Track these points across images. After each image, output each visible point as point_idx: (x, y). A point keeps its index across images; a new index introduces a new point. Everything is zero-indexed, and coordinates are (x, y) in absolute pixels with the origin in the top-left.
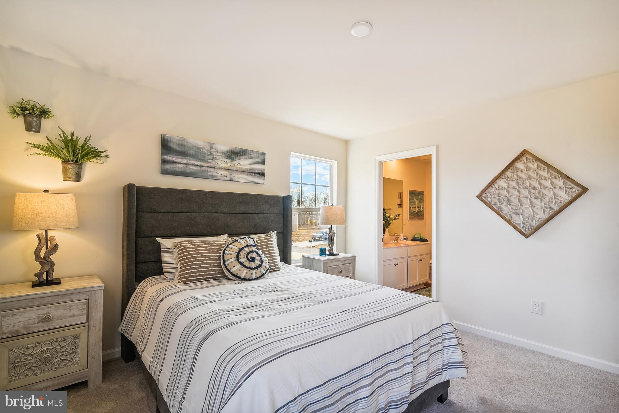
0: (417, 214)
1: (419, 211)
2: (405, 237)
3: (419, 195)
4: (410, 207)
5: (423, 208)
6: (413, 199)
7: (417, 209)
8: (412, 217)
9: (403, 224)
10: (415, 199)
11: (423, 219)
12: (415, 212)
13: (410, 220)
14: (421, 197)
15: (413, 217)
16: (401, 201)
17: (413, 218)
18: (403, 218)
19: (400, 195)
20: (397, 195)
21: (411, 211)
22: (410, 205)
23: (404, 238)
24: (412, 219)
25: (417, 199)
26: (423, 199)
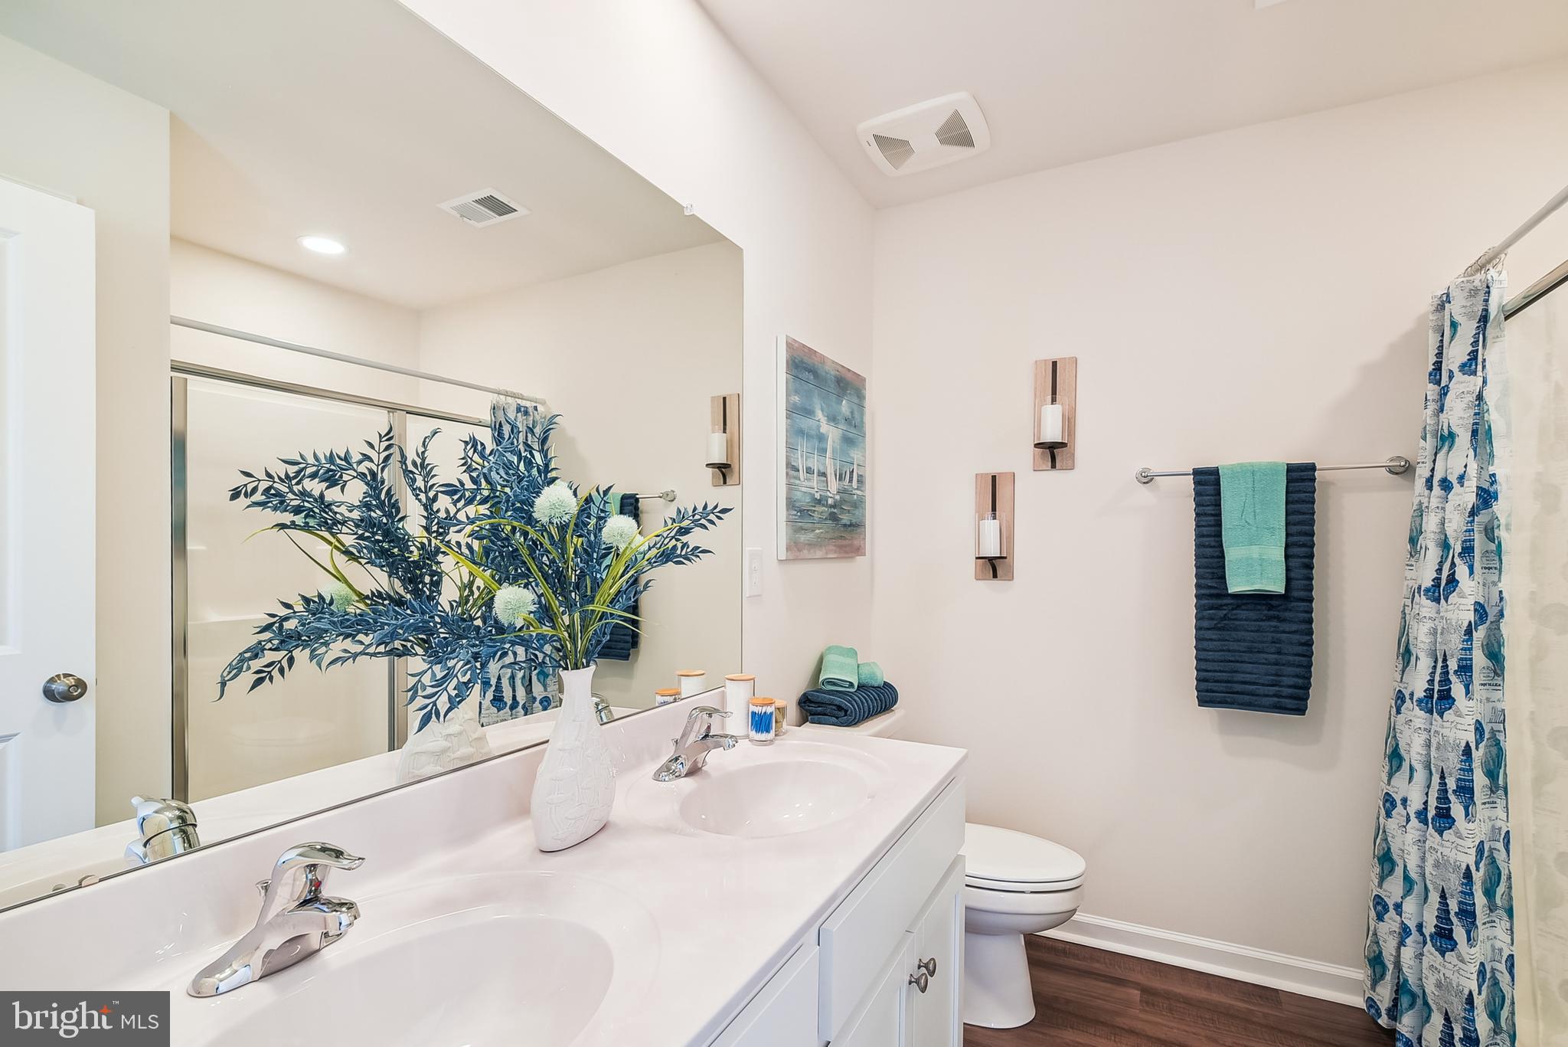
0: (833, 517)
1: (843, 501)
2: (757, 710)
3: (845, 394)
4: (792, 467)
5: (861, 480)
6: (808, 412)
7: (834, 486)
8: (803, 538)
9: (746, 594)
10: (819, 415)
11: (859, 551)
12: (819, 502)
13: (796, 559)
14: (852, 413)
15: (810, 536)
16: (734, 446)
17: (811, 545)
18: (746, 549)
19: (726, 412)
20: (707, 414)
21: (798, 495)
22: (791, 448)
23: (754, 714)
24: (805, 553)
25: (833, 419)
26: (862, 422)
